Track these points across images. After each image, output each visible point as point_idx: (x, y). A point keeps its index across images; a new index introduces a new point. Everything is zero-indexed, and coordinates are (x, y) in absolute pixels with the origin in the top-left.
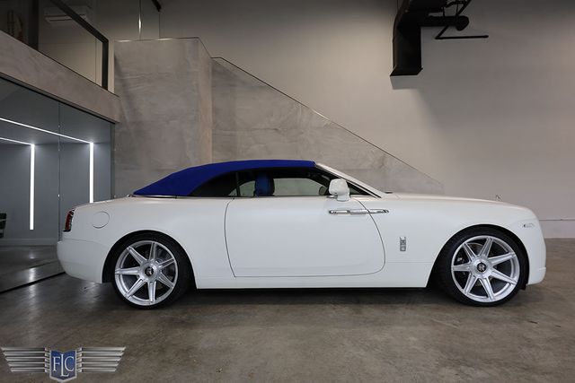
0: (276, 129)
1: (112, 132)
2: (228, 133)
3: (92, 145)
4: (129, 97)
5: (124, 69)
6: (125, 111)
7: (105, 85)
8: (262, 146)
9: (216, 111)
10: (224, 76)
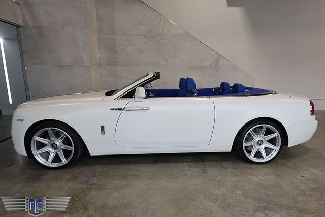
0: (145, 36)
1: (19, 33)
2: (110, 36)
3: (1, 41)
4: (29, 6)
6: (27, 17)
8: (135, 47)
9: (99, 18)
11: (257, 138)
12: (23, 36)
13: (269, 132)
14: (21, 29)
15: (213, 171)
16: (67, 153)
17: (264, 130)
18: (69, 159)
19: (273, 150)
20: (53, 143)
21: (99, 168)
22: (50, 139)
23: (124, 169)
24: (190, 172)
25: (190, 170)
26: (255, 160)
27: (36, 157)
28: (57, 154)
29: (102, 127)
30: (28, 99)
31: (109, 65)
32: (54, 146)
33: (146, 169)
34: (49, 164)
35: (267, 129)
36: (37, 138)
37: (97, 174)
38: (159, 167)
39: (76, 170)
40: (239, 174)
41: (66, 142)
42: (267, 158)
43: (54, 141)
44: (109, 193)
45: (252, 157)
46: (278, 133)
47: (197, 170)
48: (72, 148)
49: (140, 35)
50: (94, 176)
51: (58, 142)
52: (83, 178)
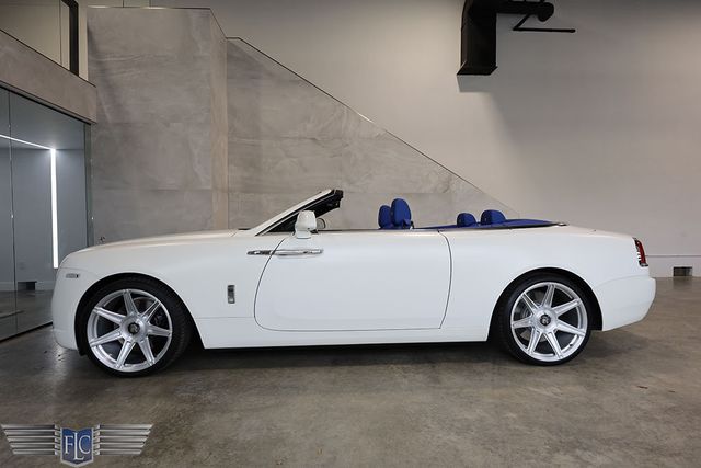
0: (314, 139)
1: (87, 135)
3: (53, 153)
4: (111, 88)
5: (102, 48)
6: (105, 107)
7: (74, 68)
8: (294, 160)
9: (232, 111)
10: (243, 65)
11: (538, 312)
12: (93, 140)
13: (560, 299)
14: (93, 128)
15: (454, 379)
16: (157, 343)
17: (550, 294)
18: (161, 355)
19: (573, 335)
20: (130, 321)
21: (219, 376)
22: (125, 314)
23: (272, 376)
24: (406, 381)
25: (405, 377)
26: (539, 357)
27: (94, 350)
28: (137, 344)
29: (231, 290)
30: (90, 242)
31: (246, 192)
32: (133, 329)
33: (316, 377)
34: (119, 365)
35: (557, 292)
36: (100, 311)
37: (216, 385)
38: (342, 373)
39: (173, 379)
40: (509, 383)
41: (157, 319)
42: (562, 353)
43: (135, 317)
44: (240, 419)
45: (530, 351)
46: (579, 299)
47: (420, 377)
48: (169, 333)
49: (305, 138)
50: (208, 388)
51: (143, 321)
52: (185, 392)
